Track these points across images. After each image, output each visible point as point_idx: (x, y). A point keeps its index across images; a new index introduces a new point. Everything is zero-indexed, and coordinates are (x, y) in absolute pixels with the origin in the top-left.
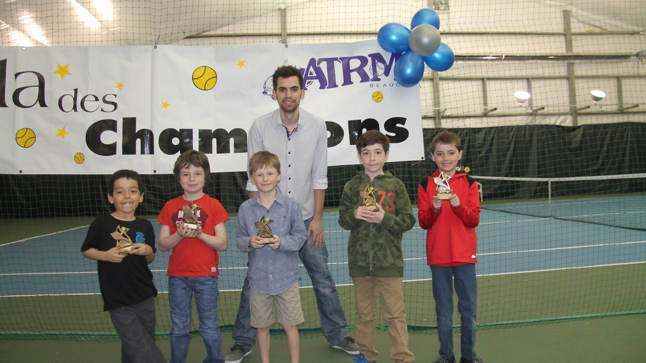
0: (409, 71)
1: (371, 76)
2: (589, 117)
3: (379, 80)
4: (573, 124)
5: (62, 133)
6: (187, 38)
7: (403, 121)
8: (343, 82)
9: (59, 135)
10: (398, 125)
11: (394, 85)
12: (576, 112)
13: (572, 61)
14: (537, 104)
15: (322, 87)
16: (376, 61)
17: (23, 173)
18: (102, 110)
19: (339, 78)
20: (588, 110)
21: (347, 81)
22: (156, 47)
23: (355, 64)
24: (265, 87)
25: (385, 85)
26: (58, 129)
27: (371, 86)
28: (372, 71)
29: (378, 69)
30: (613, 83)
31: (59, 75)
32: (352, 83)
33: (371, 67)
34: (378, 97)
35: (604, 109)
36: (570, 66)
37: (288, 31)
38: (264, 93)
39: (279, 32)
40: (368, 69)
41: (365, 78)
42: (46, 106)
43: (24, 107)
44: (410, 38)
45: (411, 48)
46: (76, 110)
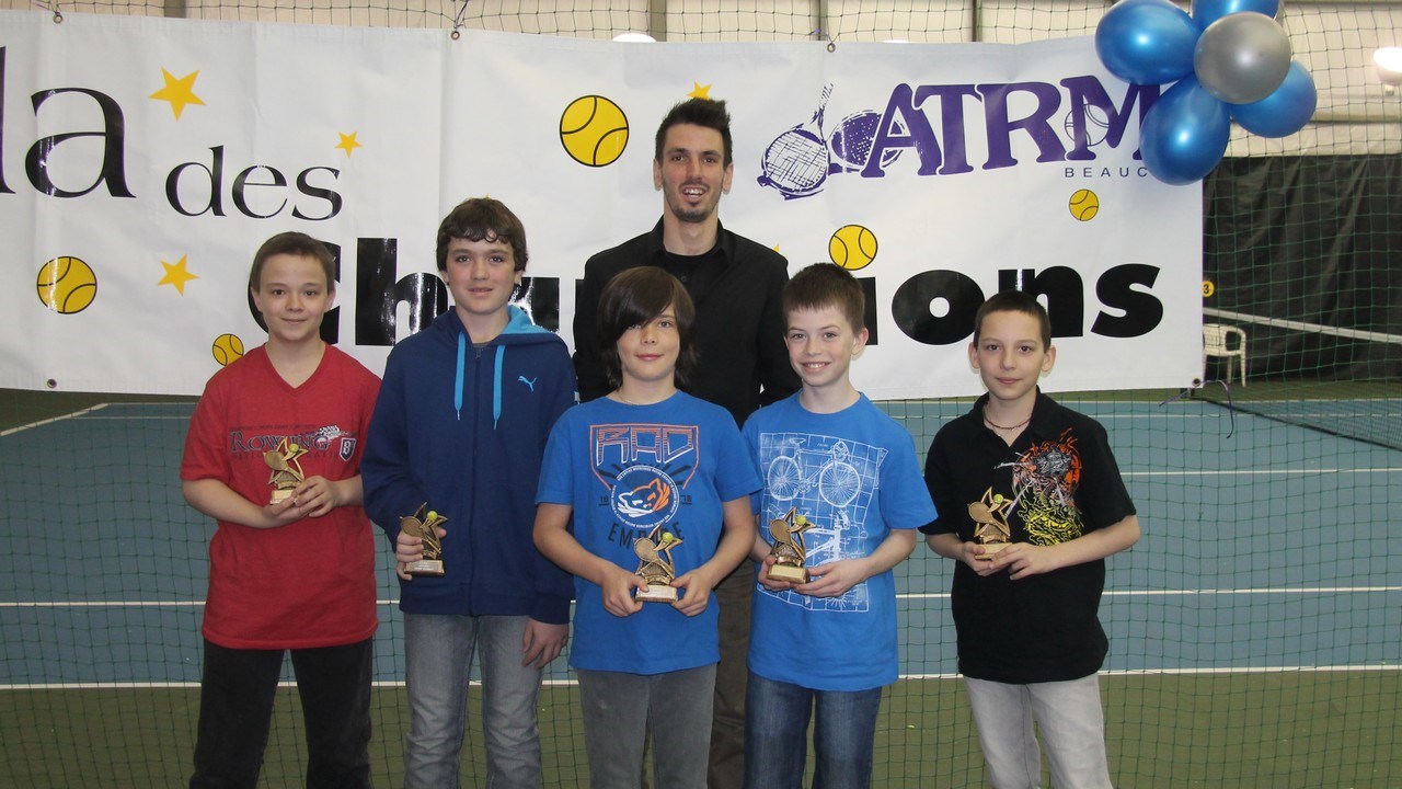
0: (1183, 137)
1: (1069, 145)
3: (1092, 156)
5: (177, 275)
7: (1148, 274)
8: (985, 158)
9: (165, 281)
10: (1136, 287)
11: (1133, 173)
15: (927, 169)
16: (1085, 102)
17: (58, 389)
18: (295, 213)
19: (976, 144)
21: (1000, 156)
22: (455, 35)
23: (1022, 106)
24: (764, 165)
25: (1106, 172)
26: (165, 265)
27: (1069, 173)
28: (1071, 130)
29: (1090, 126)
31: (166, 106)
32: (1014, 162)
33: (1070, 119)
34: (1085, 206)
38: (764, 180)
40: (1060, 122)
41: (1050, 149)
42: (127, 194)
43: (60, 194)
44: (1199, 50)
45: (1200, 74)
46: (218, 212)
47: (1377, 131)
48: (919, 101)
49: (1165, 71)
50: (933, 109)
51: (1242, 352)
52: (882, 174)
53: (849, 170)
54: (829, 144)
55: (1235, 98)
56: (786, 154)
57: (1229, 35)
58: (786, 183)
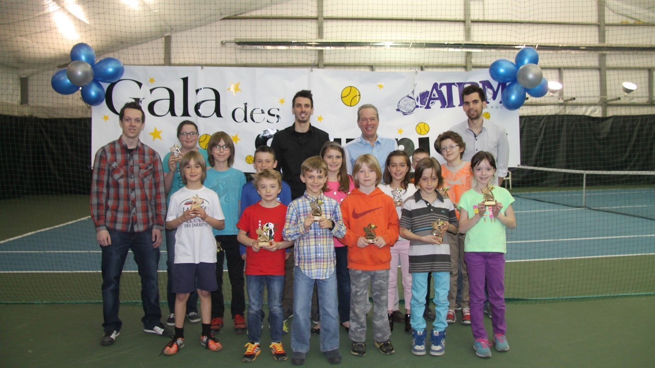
0: (513, 97)
2: (619, 108)
4: (603, 114)
6: (224, 19)
8: (459, 103)
11: (500, 107)
12: (605, 103)
13: (604, 52)
14: (568, 95)
16: (486, 87)
18: (268, 121)
19: (456, 100)
20: (618, 102)
22: (312, 70)
24: (398, 106)
25: (492, 107)
30: (644, 75)
35: (635, 101)
36: (602, 58)
37: (325, 15)
38: (398, 110)
39: (314, 15)
42: (221, 117)
43: (204, 117)
44: (518, 74)
45: (518, 80)
46: (246, 121)
47: (548, 107)
48: (440, 88)
49: (508, 79)
50: (444, 90)
51: (510, 178)
52: (430, 108)
53: (421, 107)
54: (416, 100)
55: (528, 87)
56: (404, 103)
57: (526, 70)
58: (404, 111)
